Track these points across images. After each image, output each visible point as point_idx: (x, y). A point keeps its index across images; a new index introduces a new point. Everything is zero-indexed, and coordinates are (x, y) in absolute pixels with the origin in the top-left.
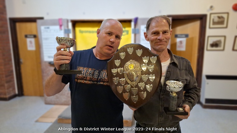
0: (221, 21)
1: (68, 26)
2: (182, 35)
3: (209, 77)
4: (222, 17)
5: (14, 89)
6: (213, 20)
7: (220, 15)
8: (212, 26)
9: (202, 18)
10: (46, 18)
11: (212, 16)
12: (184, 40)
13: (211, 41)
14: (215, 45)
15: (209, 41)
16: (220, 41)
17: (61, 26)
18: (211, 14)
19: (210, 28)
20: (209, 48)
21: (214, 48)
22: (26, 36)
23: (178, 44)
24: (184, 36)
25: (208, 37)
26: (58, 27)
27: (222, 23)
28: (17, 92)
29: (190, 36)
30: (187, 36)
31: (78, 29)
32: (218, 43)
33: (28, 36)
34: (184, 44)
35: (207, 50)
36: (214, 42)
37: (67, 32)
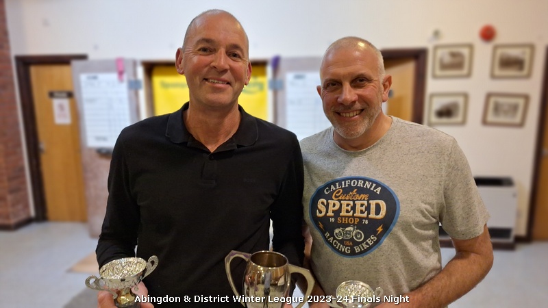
1: (135, 74)
4: (459, 55)
5: (27, 206)
6: (441, 59)
7: (455, 50)
8: (438, 72)
9: (417, 56)
10: (93, 56)
11: (440, 53)
13: (437, 104)
14: (446, 112)
15: (433, 105)
16: (455, 105)
17: (121, 73)
20: (434, 119)
21: (444, 120)
22: (52, 95)
25: (432, 96)
26: (114, 76)
27: (458, 65)
29: (396, 95)
31: (158, 80)
32: (451, 108)
33: (56, 94)
36: (443, 107)
37: (134, 86)
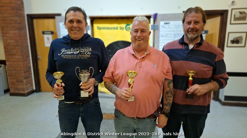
0: (243, 17)
4: (244, 13)
5: (32, 85)
6: (235, 15)
7: (242, 10)
8: (233, 22)
9: (223, 14)
10: (63, 14)
11: (234, 11)
13: (232, 37)
14: (236, 41)
15: (229, 38)
16: (241, 38)
18: (232, 9)
21: (235, 45)
28: (34, 88)
30: (206, 32)
33: (45, 33)
35: (228, 46)
36: (235, 38)
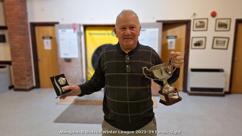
0: (202, 25)
1: (80, 29)
2: (172, 36)
3: (193, 70)
4: (203, 22)
6: (196, 24)
7: (201, 20)
8: (195, 29)
9: (187, 23)
10: (61, 23)
11: (195, 21)
12: (173, 40)
13: (195, 41)
14: (198, 44)
15: (193, 41)
16: (202, 41)
17: (75, 29)
18: (194, 19)
19: (194, 31)
20: (193, 47)
21: (197, 47)
22: (44, 38)
23: (169, 44)
24: (173, 37)
25: (193, 38)
26: (72, 30)
27: (203, 26)
29: (178, 37)
30: (176, 37)
31: (88, 32)
32: (200, 42)
33: (45, 38)
34: (174, 44)
35: (192, 48)
36: (197, 42)
37: (79, 34)
